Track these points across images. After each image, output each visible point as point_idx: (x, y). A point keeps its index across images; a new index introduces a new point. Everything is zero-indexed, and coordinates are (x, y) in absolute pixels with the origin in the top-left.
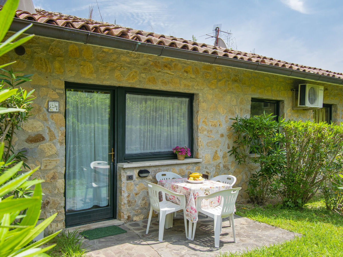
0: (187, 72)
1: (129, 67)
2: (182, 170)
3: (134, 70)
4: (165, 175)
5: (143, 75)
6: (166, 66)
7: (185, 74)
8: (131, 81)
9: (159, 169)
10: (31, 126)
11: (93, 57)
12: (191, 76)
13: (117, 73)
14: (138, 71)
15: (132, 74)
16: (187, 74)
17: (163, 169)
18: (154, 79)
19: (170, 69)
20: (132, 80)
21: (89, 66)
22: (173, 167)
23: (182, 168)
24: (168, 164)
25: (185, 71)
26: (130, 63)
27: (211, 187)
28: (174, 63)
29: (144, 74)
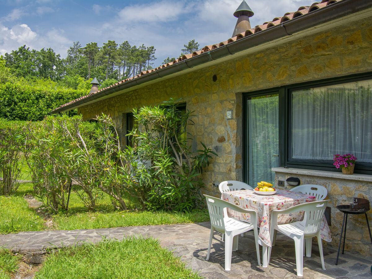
0: (352, 43)
1: (278, 64)
2: (348, 189)
3: (283, 65)
4: (316, 189)
5: (293, 68)
6: (319, 47)
7: (350, 47)
8: (282, 79)
9: (314, 181)
10: (220, 130)
11: (251, 67)
12: (360, 45)
13: (269, 74)
14: (288, 65)
15: (282, 71)
16: (352, 46)
17: (319, 182)
18: (306, 68)
19: (324, 49)
20: (282, 77)
21: (248, 75)
22: (332, 182)
23: (347, 186)
24: (320, 176)
25: (348, 42)
26: (279, 60)
27: (240, 198)
28: (330, 38)
29: (294, 66)
